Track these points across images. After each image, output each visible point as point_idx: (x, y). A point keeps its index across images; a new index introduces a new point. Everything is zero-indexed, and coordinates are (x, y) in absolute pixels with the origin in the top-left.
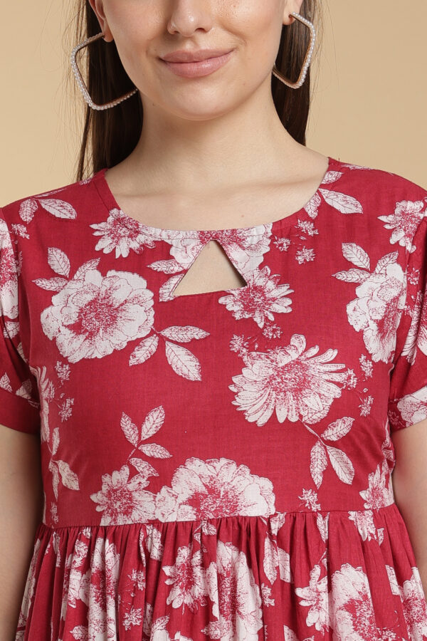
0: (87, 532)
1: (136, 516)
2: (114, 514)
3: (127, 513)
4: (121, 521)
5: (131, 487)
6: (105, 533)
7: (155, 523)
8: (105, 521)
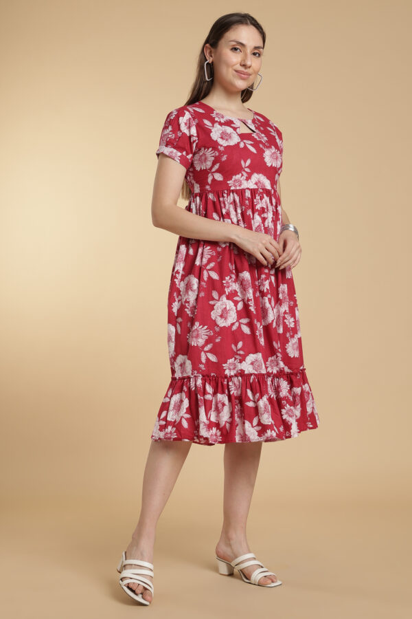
0: (226, 192)
1: (242, 187)
2: (235, 186)
3: (240, 186)
4: (238, 188)
5: (242, 179)
6: (233, 191)
7: (248, 189)
8: (232, 188)
